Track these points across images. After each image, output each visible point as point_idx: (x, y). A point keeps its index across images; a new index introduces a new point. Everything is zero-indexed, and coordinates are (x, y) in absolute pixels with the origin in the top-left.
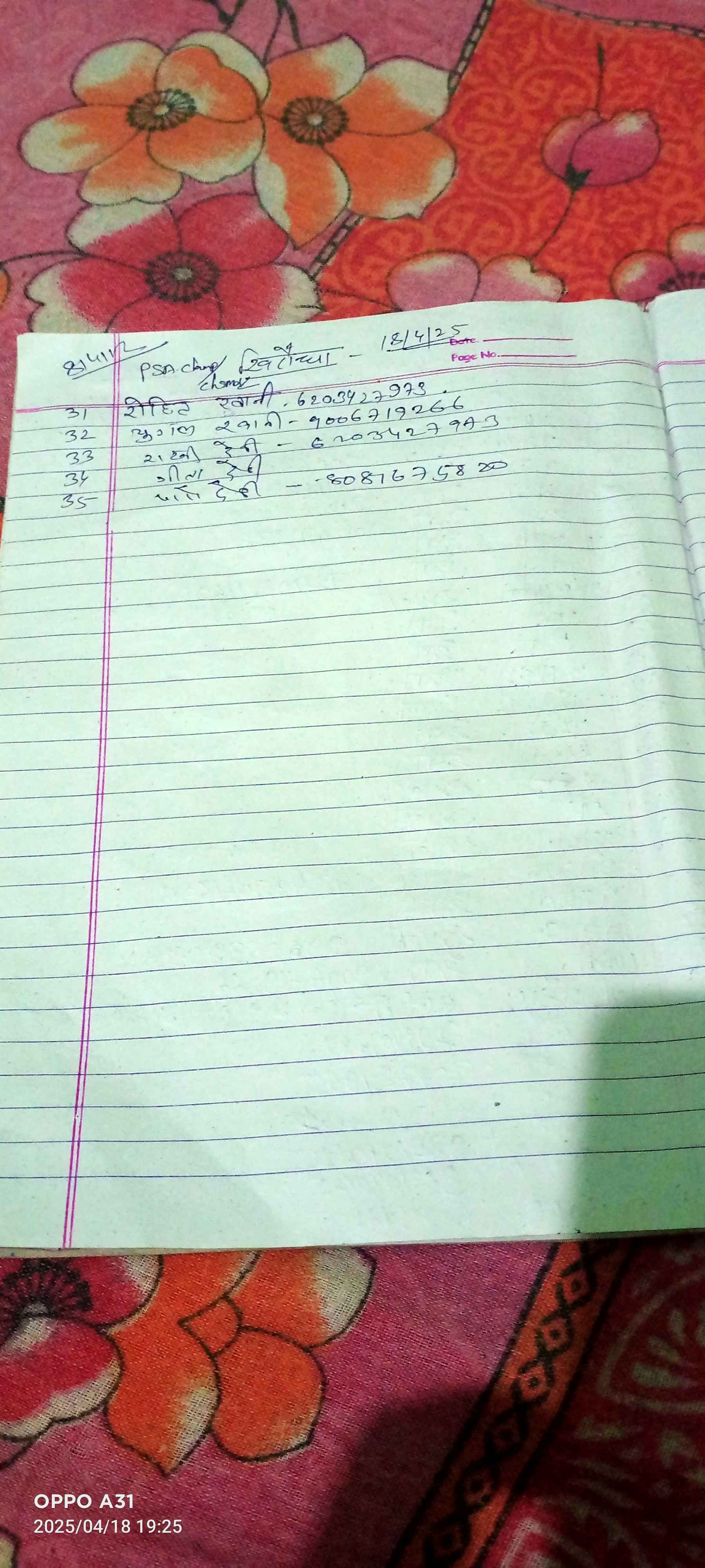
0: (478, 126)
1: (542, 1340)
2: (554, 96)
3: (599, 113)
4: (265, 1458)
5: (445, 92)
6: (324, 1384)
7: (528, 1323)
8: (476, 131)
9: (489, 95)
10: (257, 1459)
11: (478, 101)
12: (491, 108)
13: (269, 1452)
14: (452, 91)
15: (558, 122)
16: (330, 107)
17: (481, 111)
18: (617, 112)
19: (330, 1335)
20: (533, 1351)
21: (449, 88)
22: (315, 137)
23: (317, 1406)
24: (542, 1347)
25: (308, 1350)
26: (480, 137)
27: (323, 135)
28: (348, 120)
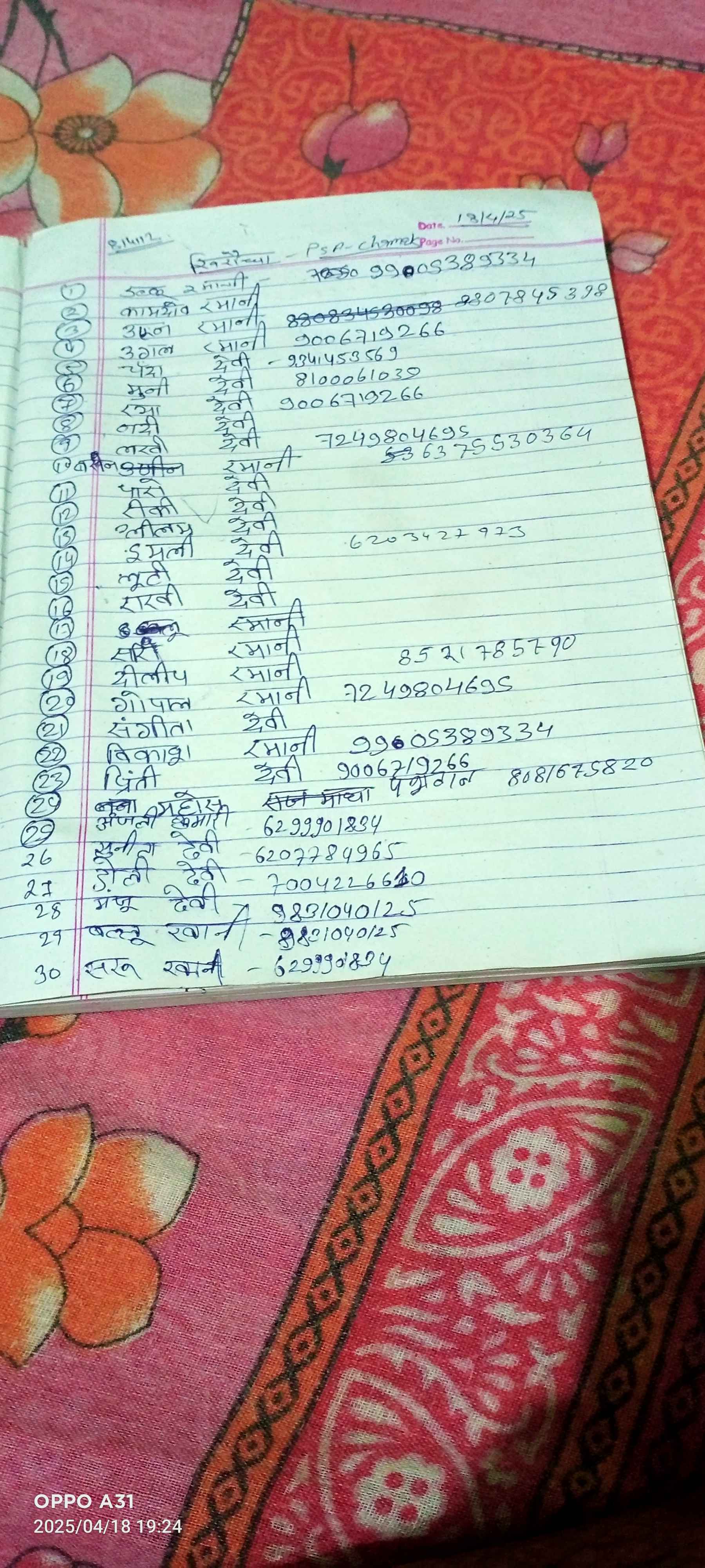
0: (240, 129)
1: (352, 1206)
2: (311, 93)
3: (352, 106)
4: (110, 1343)
5: (209, 101)
6: (161, 1272)
7: (340, 1191)
8: (239, 134)
9: (250, 99)
10: (102, 1345)
11: (239, 106)
12: (252, 111)
13: (111, 1338)
14: (215, 99)
15: (315, 117)
16: (101, 122)
17: (243, 115)
18: (368, 104)
19: (162, 1225)
20: (344, 1215)
21: (212, 96)
22: (86, 148)
23: (155, 1292)
24: (352, 1211)
25: (143, 1242)
26: (243, 139)
27: (93, 146)
28: (117, 132)
